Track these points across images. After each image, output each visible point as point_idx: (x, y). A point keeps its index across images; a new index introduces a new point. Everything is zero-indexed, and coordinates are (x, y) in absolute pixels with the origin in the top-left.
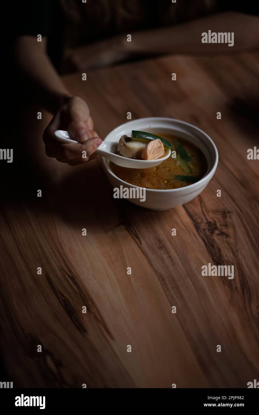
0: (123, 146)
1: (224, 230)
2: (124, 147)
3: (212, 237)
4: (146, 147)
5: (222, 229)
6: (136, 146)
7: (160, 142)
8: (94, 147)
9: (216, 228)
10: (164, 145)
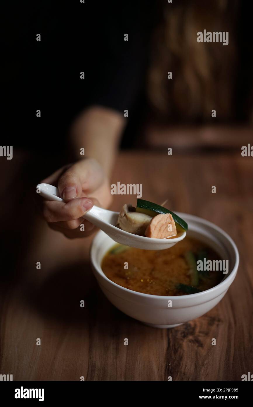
0: (124, 216)
1: (201, 339)
2: (125, 218)
3: (181, 342)
4: (151, 220)
5: (199, 336)
6: (139, 218)
7: (170, 217)
8: (80, 210)
9: (192, 333)
10: (176, 223)
